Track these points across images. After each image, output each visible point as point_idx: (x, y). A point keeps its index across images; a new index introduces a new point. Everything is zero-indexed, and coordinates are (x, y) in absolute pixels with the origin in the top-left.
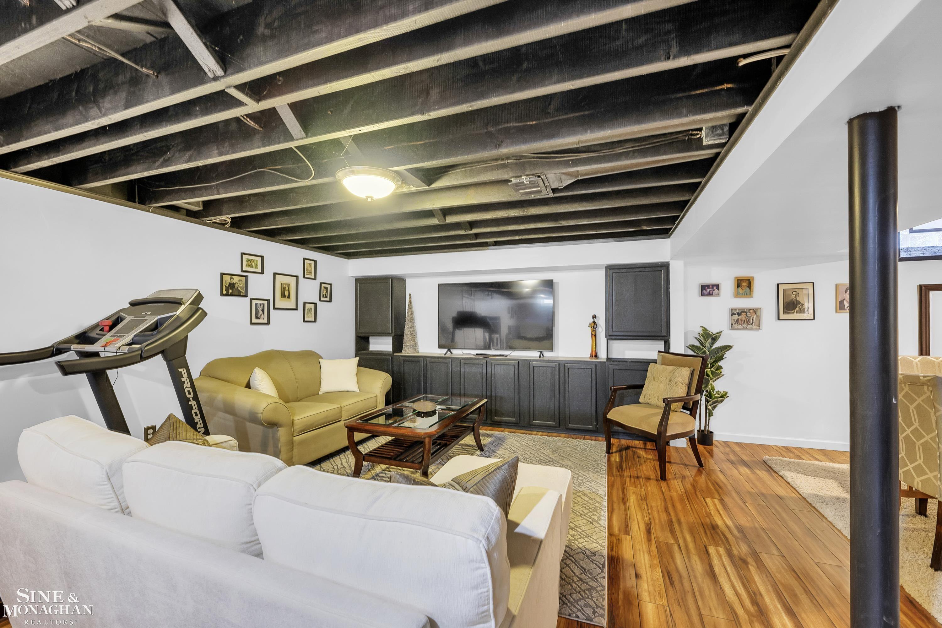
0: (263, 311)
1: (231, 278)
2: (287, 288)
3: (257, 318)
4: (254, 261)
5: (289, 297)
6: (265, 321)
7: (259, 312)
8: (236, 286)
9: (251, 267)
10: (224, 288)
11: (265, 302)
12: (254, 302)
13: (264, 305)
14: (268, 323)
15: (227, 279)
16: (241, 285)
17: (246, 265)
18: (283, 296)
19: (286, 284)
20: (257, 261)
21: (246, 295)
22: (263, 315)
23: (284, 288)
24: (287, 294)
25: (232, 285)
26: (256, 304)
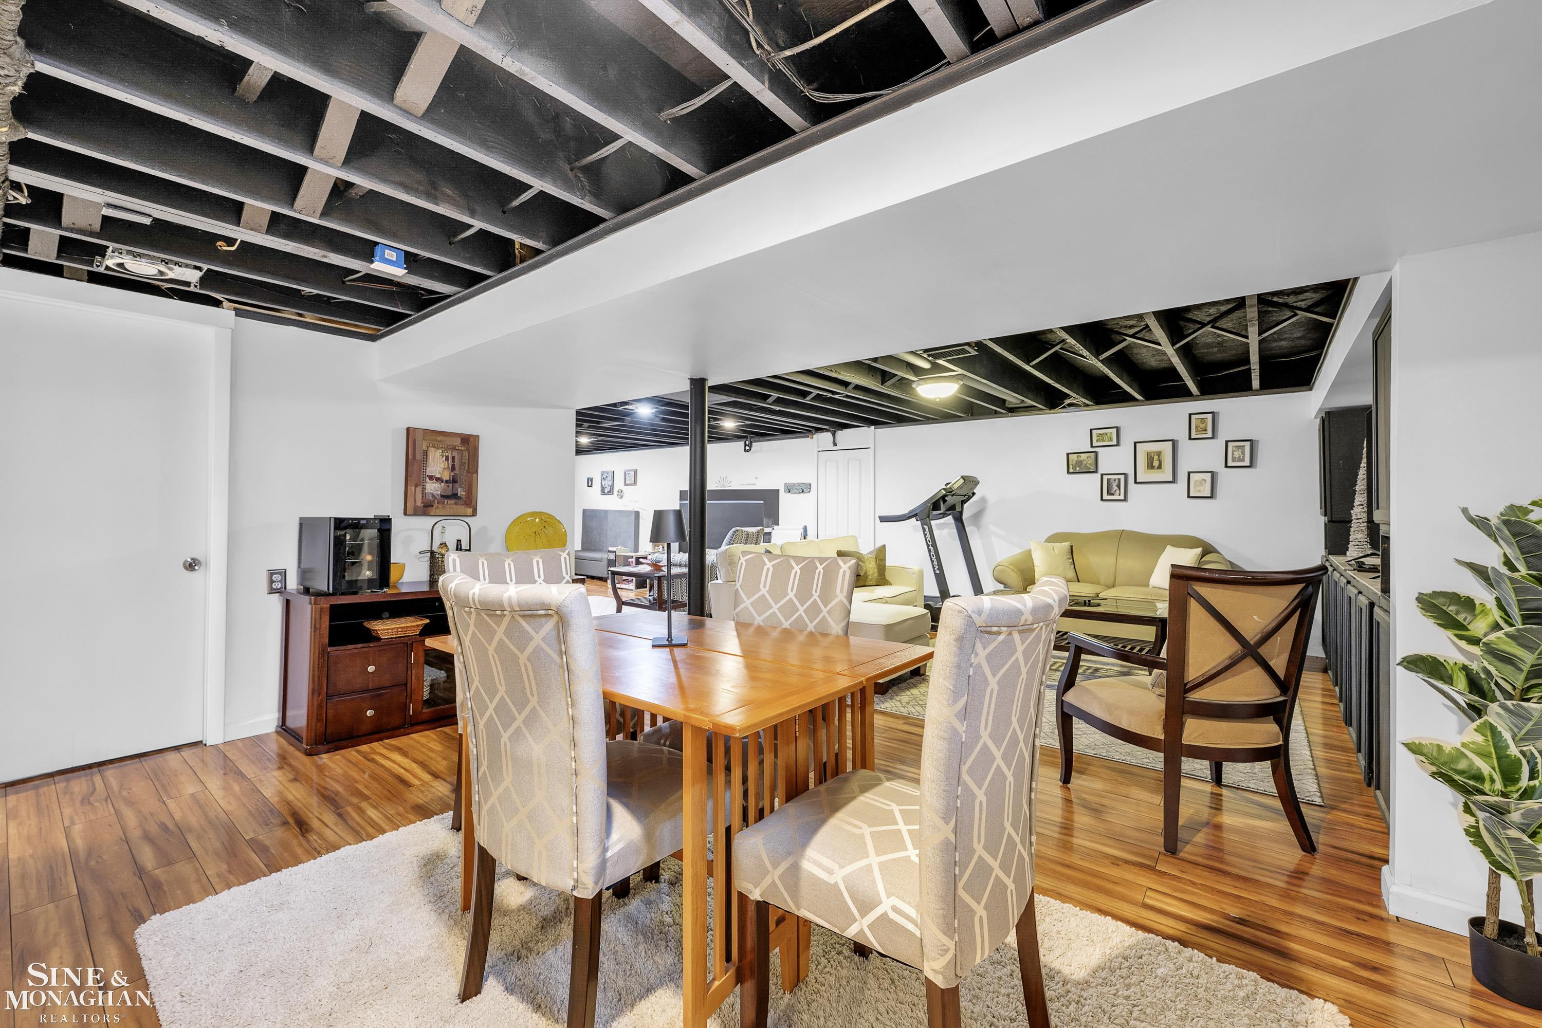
0: (1119, 486)
1: (1078, 457)
2: (1156, 457)
3: (1109, 493)
4: (1106, 434)
5: (1160, 467)
6: (1122, 497)
7: (1112, 488)
8: (1084, 463)
9: (1103, 441)
10: (1071, 467)
11: (1122, 477)
12: (1105, 478)
13: (1119, 480)
14: (1125, 500)
15: (1073, 458)
16: (1091, 461)
17: (1097, 441)
18: (1150, 466)
19: (1154, 453)
20: (1111, 433)
21: (1096, 472)
22: (1118, 491)
23: (1151, 457)
24: (1156, 464)
25: (1079, 463)
26: (1109, 480)
